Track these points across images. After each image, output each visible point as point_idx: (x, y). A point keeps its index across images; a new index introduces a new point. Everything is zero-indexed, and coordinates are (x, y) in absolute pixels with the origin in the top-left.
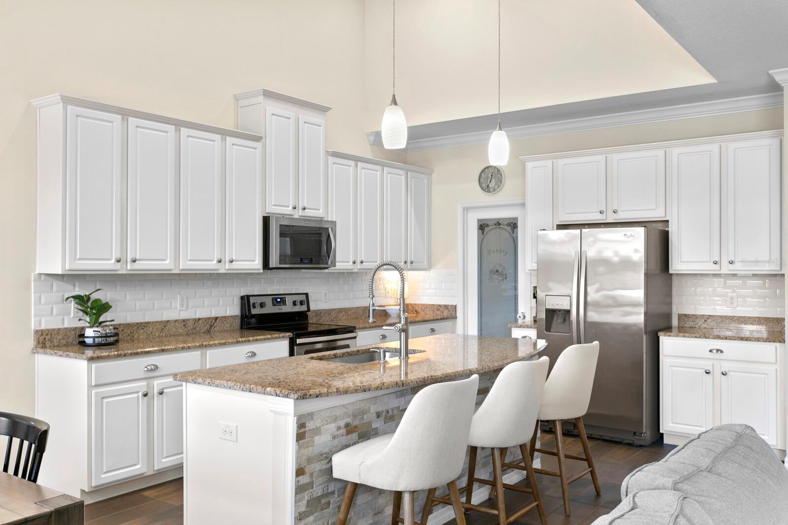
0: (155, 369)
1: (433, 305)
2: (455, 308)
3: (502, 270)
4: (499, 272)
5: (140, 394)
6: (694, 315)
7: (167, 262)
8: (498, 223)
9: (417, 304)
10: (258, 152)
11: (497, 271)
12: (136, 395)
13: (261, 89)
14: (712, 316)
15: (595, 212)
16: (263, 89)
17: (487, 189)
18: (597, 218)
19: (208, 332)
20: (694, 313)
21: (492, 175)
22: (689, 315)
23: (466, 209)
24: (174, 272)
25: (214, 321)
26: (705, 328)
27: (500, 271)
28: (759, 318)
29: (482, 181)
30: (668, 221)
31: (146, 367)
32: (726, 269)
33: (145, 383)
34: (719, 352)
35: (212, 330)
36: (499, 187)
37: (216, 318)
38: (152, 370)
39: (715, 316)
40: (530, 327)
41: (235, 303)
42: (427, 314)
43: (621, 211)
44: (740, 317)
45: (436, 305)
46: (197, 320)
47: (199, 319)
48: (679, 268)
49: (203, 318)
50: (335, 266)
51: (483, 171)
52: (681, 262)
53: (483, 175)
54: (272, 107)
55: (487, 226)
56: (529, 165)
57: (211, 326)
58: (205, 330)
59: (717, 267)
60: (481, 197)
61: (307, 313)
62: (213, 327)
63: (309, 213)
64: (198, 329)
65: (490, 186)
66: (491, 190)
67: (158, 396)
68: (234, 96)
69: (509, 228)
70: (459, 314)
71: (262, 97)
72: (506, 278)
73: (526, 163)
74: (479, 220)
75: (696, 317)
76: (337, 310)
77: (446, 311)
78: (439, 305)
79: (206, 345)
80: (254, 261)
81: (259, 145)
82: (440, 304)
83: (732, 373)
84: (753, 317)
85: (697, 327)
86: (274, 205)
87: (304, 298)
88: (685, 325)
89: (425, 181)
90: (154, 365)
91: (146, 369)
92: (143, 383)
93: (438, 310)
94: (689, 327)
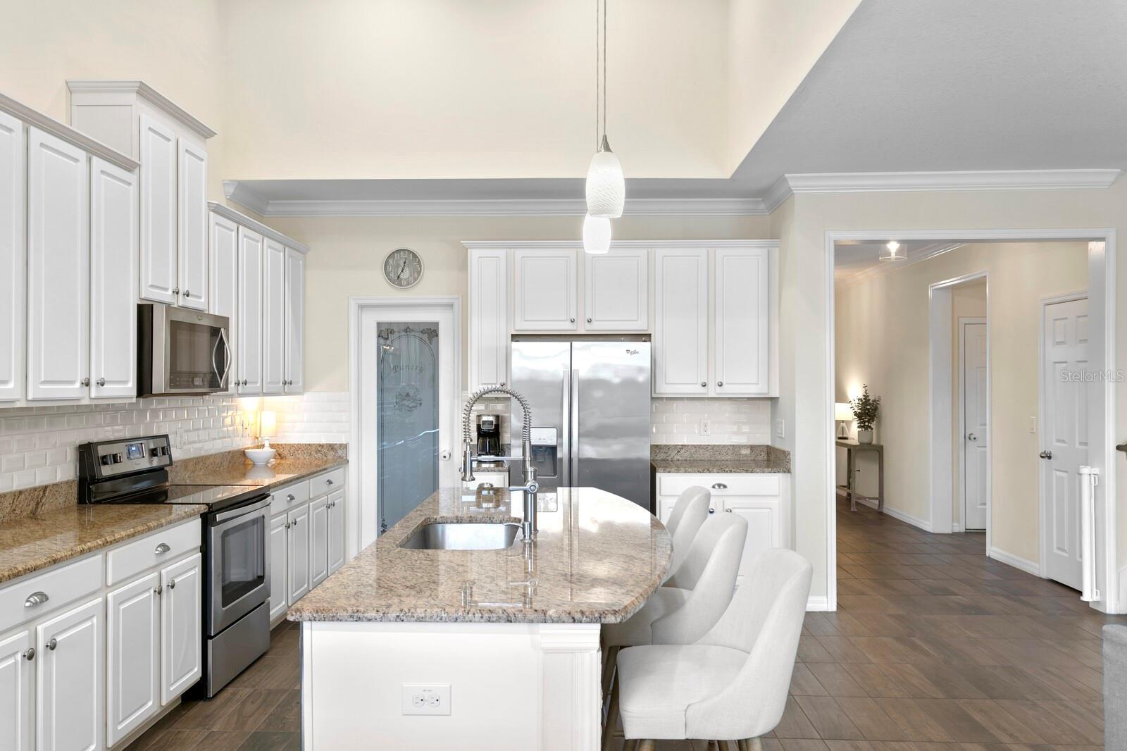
0: (42, 602)
1: (309, 445)
2: (344, 447)
3: (414, 393)
4: (409, 396)
5: (19, 657)
6: (666, 446)
7: (11, 386)
8: (408, 329)
9: (281, 445)
10: (133, 190)
11: (408, 395)
12: (11, 661)
13: (137, 80)
14: (685, 446)
15: (564, 320)
16: (141, 82)
17: (396, 281)
18: (566, 327)
19: (33, 516)
20: (665, 444)
21: (405, 263)
22: (661, 445)
23: (362, 307)
24: (18, 405)
25: (41, 493)
26: (678, 460)
27: (411, 394)
28: (734, 446)
29: (390, 269)
30: (650, 335)
31: (28, 601)
32: (712, 392)
33: (25, 633)
34: (722, 487)
35: (39, 510)
36: (415, 280)
37: (45, 488)
38: (35, 604)
39: (688, 446)
40: (492, 471)
41: (69, 458)
42: (299, 458)
43: (596, 321)
44: (714, 445)
45: (314, 444)
46: (17, 495)
47: (21, 492)
48: (663, 392)
49: (26, 490)
50: (227, 391)
51: (392, 255)
52: (666, 384)
53: (391, 261)
54: (150, 117)
55: (392, 332)
56: (475, 255)
57: (38, 504)
58: (29, 512)
59: (703, 390)
60: (386, 292)
61: (167, 469)
62: (41, 504)
63: (191, 302)
64: (18, 511)
65: (401, 277)
66: (404, 282)
67: (45, 654)
68: (67, 83)
69: (425, 337)
70: (352, 457)
71: (134, 95)
72: (421, 404)
73: (469, 250)
74: (379, 324)
75: (668, 447)
76: (195, 460)
77: (332, 453)
78: (320, 445)
79: (111, 542)
80: (126, 382)
81: (132, 177)
82: (321, 443)
83: (736, 510)
84: (728, 445)
85: (670, 459)
86: (152, 286)
87: (163, 443)
88: (656, 458)
89: (301, 262)
90: (36, 594)
91: (28, 604)
92: (23, 634)
93: (318, 451)
94: (661, 460)
